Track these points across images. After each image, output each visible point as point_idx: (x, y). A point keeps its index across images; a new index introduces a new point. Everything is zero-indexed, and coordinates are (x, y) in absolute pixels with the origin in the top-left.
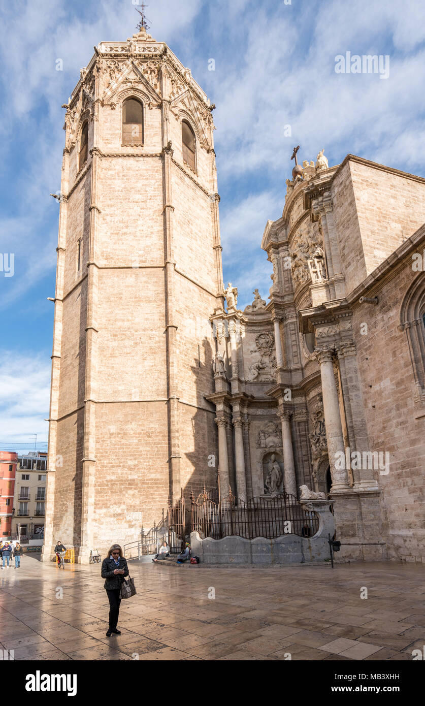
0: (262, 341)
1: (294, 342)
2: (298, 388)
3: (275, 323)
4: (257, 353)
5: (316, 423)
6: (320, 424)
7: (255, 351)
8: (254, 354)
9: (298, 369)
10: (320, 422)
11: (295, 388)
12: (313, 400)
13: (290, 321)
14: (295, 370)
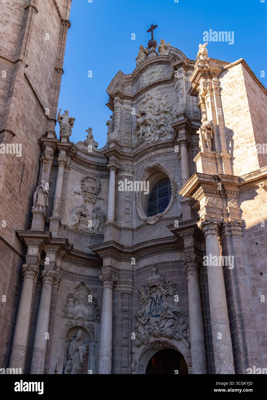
0: (87, 184)
1: (127, 198)
2: (130, 251)
3: (111, 170)
4: (81, 197)
5: (147, 298)
6: (151, 300)
7: (79, 194)
8: (77, 196)
9: (129, 229)
10: (152, 298)
11: (125, 251)
12: (145, 269)
13: (126, 174)
14: (126, 229)
